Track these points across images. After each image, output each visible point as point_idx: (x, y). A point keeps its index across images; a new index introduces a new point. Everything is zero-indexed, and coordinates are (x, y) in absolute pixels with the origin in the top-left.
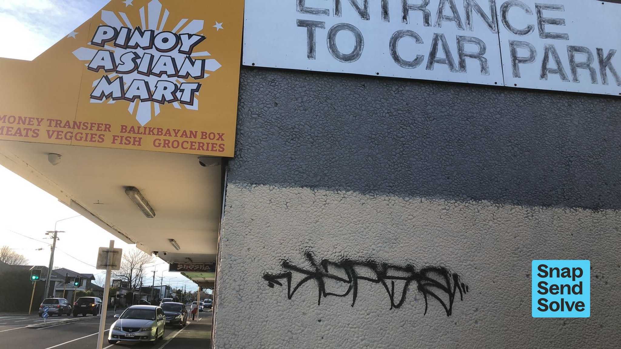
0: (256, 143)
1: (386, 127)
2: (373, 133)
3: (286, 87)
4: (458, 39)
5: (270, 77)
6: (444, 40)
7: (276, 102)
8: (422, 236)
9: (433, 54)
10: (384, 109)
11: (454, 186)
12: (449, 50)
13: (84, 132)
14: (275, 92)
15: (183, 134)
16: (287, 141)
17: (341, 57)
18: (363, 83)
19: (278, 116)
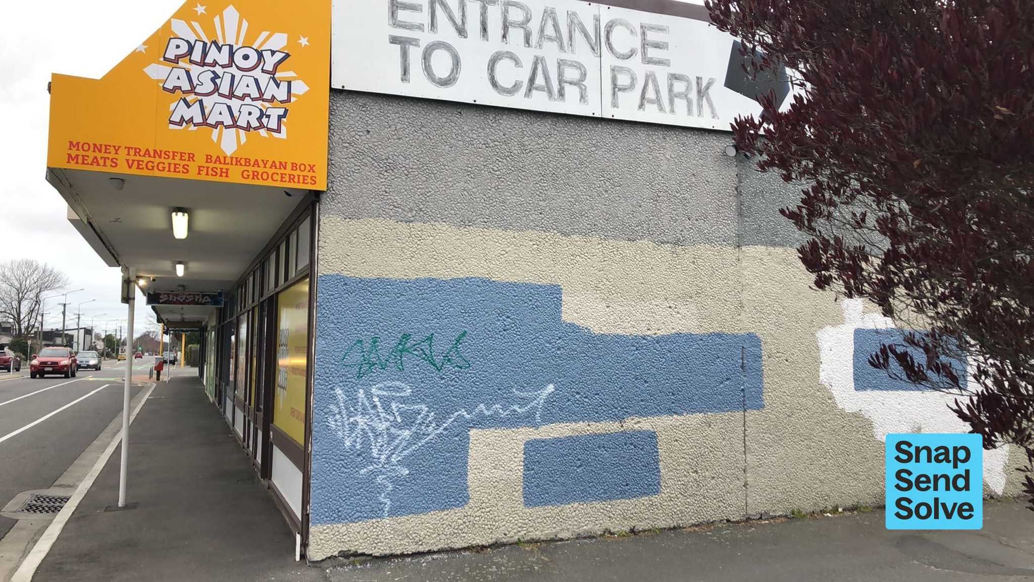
0: (349, 174)
1: (482, 159)
2: (470, 166)
3: (379, 112)
4: (559, 63)
5: (361, 101)
6: (544, 64)
7: (369, 130)
8: (513, 271)
9: (532, 80)
10: (481, 140)
11: (546, 222)
12: (548, 75)
13: (166, 161)
14: (367, 119)
15: (272, 166)
16: (381, 173)
17: (437, 81)
18: (459, 110)
19: (371, 145)
